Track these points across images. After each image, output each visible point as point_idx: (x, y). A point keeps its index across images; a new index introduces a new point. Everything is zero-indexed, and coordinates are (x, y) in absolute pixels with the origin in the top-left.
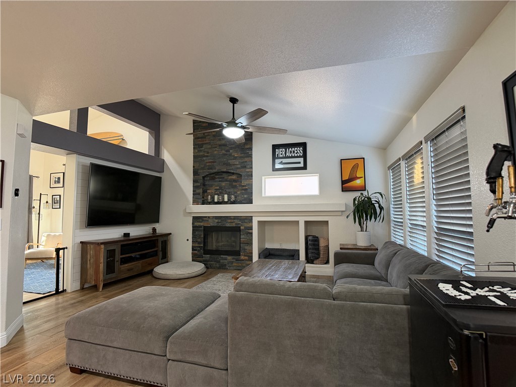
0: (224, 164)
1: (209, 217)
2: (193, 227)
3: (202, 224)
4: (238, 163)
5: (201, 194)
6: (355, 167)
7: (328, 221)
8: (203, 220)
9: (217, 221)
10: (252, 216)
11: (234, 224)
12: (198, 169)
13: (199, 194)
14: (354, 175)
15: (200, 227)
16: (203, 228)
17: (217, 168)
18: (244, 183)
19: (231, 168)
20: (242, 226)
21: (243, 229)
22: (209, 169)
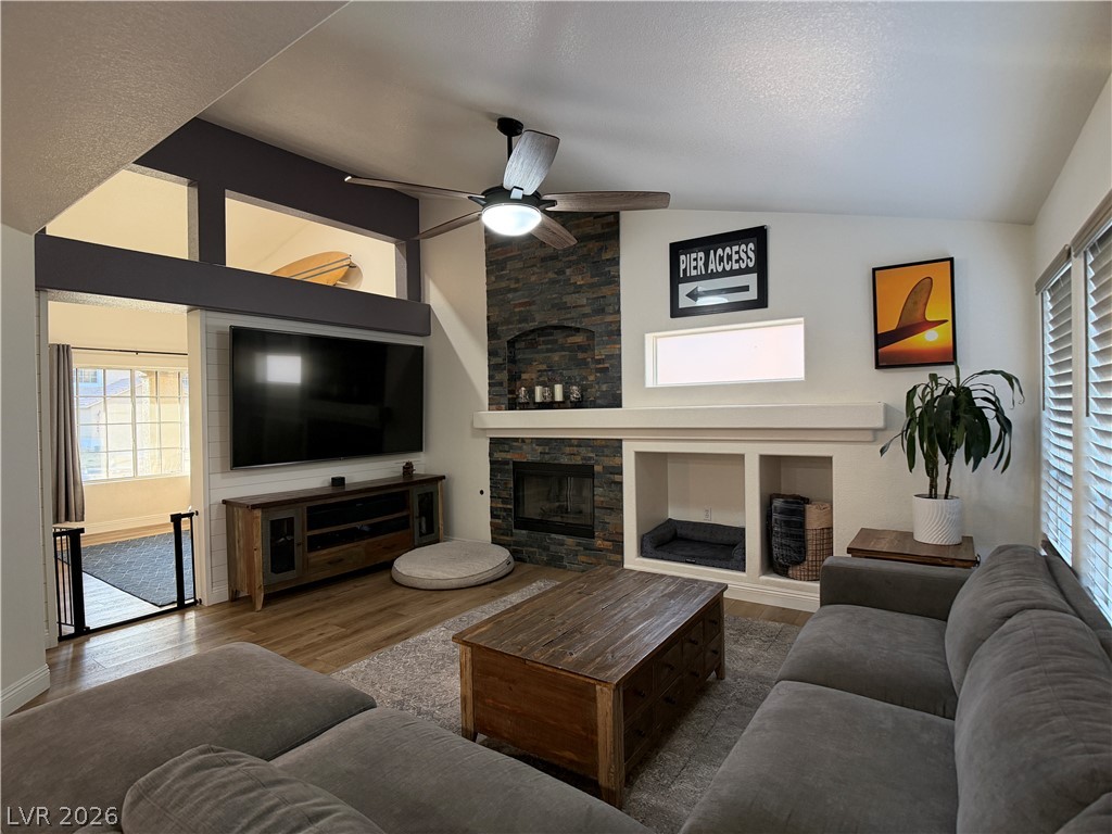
0: (553, 307)
1: (523, 440)
2: (492, 462)
3: (508, 456)
4: (585, 301)
5: (506, 384)
6: (922, 291)
7: (831, 458)
8: (511, 447)
9: (540, 449)
10: (621, 440)
11: (579, 458)
12: (497, 324)
13: (501, 384)
14: (918, 315)
15: (506, 462)
16: (511, 466)
17: (540, 318)
18: (601, 352)
19: (569, 316)
20: (597, 463)
21: (598, 473)
22: (520, 322)
